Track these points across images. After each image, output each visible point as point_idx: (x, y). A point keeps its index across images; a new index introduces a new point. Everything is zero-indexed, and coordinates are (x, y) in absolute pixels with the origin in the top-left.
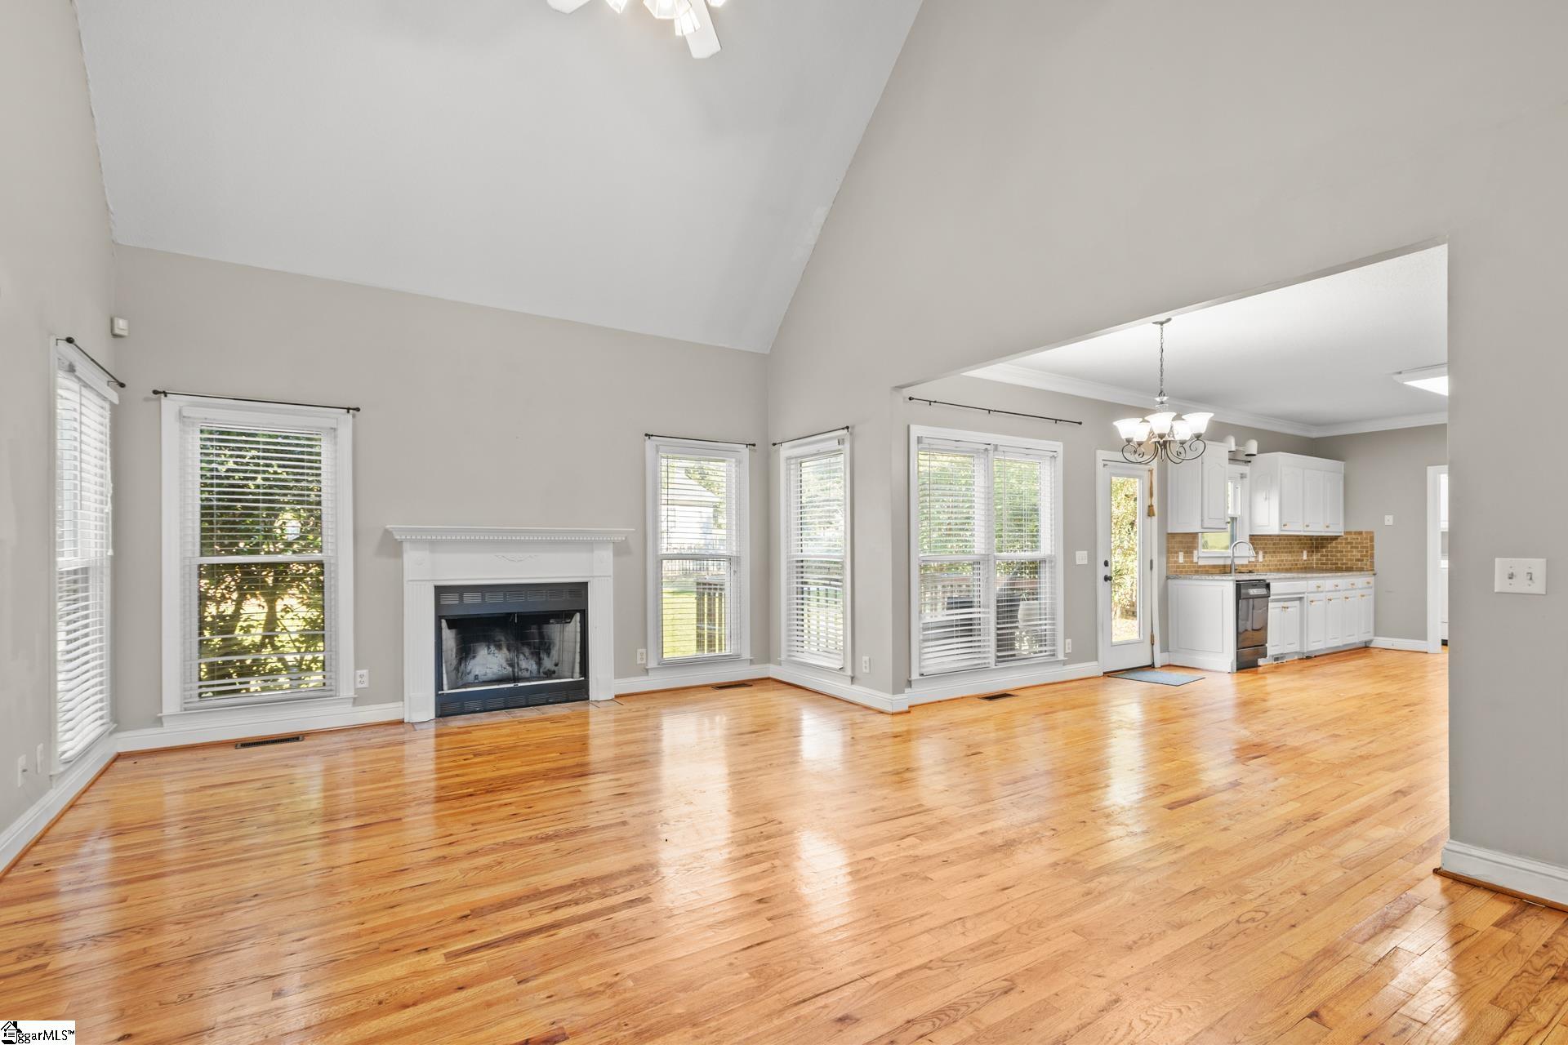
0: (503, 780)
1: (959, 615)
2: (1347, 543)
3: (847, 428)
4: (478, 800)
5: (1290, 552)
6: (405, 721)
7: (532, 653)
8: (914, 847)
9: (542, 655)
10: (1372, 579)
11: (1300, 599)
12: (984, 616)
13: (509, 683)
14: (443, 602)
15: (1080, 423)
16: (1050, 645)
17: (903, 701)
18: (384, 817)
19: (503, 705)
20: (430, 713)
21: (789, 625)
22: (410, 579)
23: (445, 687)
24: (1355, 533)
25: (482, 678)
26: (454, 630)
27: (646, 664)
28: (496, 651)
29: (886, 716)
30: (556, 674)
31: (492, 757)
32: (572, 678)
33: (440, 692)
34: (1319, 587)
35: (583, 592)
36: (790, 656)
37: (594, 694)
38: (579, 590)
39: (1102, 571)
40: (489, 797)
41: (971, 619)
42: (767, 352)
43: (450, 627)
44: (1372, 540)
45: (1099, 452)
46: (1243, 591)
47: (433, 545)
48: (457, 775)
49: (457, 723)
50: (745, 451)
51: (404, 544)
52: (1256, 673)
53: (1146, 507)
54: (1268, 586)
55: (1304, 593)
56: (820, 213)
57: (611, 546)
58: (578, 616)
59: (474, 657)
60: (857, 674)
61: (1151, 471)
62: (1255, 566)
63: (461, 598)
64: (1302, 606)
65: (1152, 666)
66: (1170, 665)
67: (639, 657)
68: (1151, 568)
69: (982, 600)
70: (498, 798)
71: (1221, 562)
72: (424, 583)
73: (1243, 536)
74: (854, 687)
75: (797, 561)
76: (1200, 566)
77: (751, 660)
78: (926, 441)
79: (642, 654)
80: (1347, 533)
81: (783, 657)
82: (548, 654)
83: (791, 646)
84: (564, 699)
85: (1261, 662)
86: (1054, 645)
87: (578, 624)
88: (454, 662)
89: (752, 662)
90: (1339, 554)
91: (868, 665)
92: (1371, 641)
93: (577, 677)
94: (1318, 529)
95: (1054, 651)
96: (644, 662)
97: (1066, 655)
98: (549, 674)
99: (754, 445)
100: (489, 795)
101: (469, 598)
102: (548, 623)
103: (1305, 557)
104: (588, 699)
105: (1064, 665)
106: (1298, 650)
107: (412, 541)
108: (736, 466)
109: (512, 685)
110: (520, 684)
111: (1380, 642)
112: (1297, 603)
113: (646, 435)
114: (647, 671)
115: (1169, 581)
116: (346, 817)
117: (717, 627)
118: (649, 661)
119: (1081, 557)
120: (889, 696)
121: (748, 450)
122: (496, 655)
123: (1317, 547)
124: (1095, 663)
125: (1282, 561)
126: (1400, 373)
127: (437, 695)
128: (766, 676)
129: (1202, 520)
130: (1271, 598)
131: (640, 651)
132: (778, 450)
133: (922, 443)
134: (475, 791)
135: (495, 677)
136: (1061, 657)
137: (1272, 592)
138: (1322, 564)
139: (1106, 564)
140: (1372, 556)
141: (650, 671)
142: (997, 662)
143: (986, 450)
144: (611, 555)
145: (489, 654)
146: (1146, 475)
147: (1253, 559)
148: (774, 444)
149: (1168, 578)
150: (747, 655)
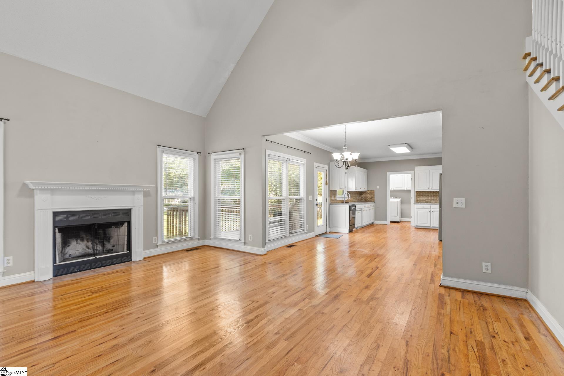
0: (119, 303)
1: (278, 218)
2: (368, 194)
3: (244, 149)
4: (113, 314)
5: (355, 196)
6: (36, 281)
7: (100, 242)
8: (310, 303)
9: (105, 243)
10: (374, 204)
11: (361, 210)
12: (286, 218)
13: (92, 257)
14: (57, 220)
15: (311, 153)
16: (303, 227)
17: (264, 251)
18: (64, 332)
19: (90, 268)
20: (50, 275)
21: (215, 224)
22: (40, 208)
23: (57, 261)
24: (370, 191)
25: (73, 256)
26: (60, 233)
27: (157, 243)
28: (81, 242)
29: (260, 256)
30: (113, 251)
31: (103, 293)
32: (123, 252)
33: (55, 264)
34: (365, 206)
35: (129, 213)
36: (215, 236)
37: (134, 258)
38: (128, 212)
39: (315, 202)
40: (117, 312)
41: (281, 220)
42: (205, 117)
43: (59, 232)
44: (374, 193)
45: (315, 163)
46: (351, 208)
47: (53, 191)
48: (90, 304)
49: (68, 278)
50: (197, 155)
51: (35, 191)
52: (352, 233)
53: (325, 182)
54: (355, 206)
55: (362, 208)
56: (232, 66)
57: (143, 193)
58: (126, 224)
59: (69, 246)
60: (246, 242)
61: (326, 170)
62: (348, 200)
63: (67, 217)
64: (361, 212)
65: (326, 233)
66: (331, 232)
67: (154, 240)
68: (326, 201)
69: (285, 212)
70: (122, 311)
71: (341, 199)
72: (48, 210)
73: (346, 192)
74: (245, 246)
75: (218, 199)
76: (337, 201)
77: (199, 238)
78: (271, 156)
79: (155, 239)
80: (368, 191)
81: (212, 237)
82: (109, 242)
83: (215, 232)
84: (120, 262)
85: (353, 230)
86: (304, 227)
87: (126, 228)
88: (61, 249)
89: (199, 239)
90: (366, 197)
91: (251, 238)
92: (374, 222)
93: (126, 251)
94: (362, 190)
95: (304, 229)
96: (156, 242)
97: (307, 230)
98: (109, 251)
99: (201, 153)
100: (117, 311)
101: (71, 218)
102: (111, 227)
103: (358, 198)
104: (131, 261)
105: (306, 234)
106: (360, 225)
107: (41, 190)
108: (194, 161)
109: (94, 258)
110: (98, 257)
111: (376, 222)
112: (360, 211)
113: (158, 145)
114: (157, 246)
115: (331, 205)
116: (39, 336)
117: (184, 226)
118: (158, 242)
119: (310, 197)
120: (261, 249)
121: (198, 155)
122: (81, 244)
123: (360, 195)
124: (314, 233)
125: (354, 199)
126: (389, 145)
127: (54, 266)
128: (204, 245)
129: (340, 186)
130: (356, 210)
131: (154, 238)
132: (211, 156)
133: (269, 156)
134: (107, 310)
135: (80, 255)
136: (306, 231)
137: (357, 208)
138: (362, 200)
139: (316, 200)
140: (374, 197)
141: (158, 246)
142: (289, 234)
143: (287, 160)
144: (143, 196)
145: (77, 244)
146: (325, 171)
147: (348, 198)
148: (209, 153)
149: (330, 204)
150: (197, 237)
